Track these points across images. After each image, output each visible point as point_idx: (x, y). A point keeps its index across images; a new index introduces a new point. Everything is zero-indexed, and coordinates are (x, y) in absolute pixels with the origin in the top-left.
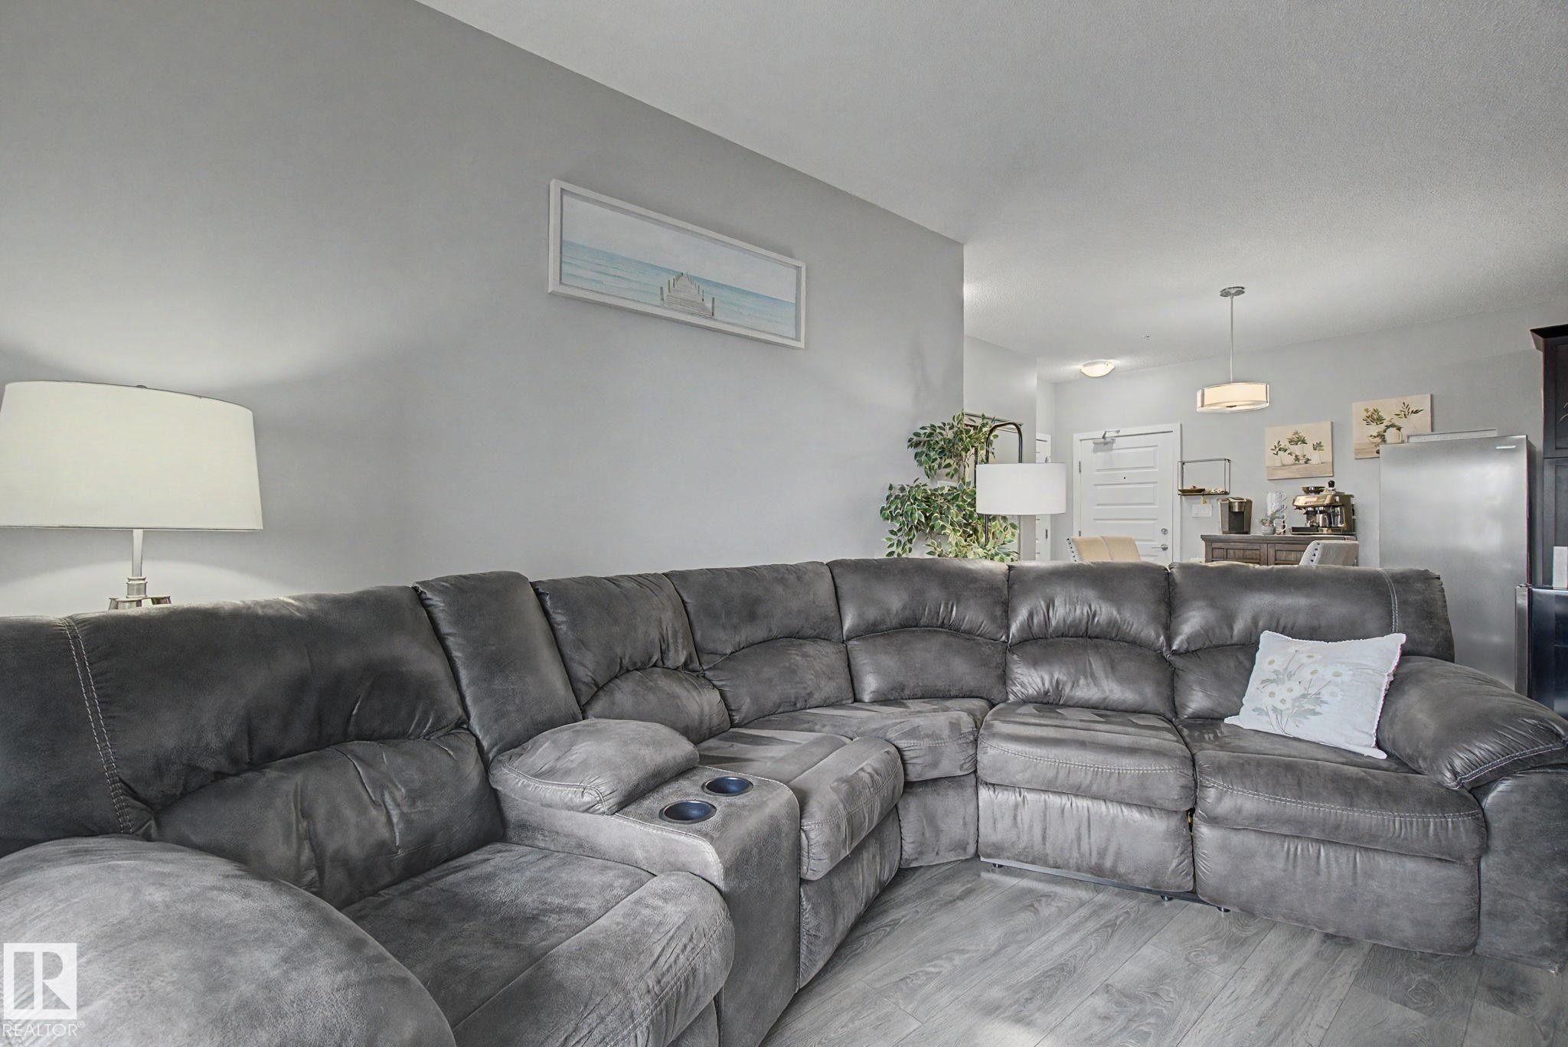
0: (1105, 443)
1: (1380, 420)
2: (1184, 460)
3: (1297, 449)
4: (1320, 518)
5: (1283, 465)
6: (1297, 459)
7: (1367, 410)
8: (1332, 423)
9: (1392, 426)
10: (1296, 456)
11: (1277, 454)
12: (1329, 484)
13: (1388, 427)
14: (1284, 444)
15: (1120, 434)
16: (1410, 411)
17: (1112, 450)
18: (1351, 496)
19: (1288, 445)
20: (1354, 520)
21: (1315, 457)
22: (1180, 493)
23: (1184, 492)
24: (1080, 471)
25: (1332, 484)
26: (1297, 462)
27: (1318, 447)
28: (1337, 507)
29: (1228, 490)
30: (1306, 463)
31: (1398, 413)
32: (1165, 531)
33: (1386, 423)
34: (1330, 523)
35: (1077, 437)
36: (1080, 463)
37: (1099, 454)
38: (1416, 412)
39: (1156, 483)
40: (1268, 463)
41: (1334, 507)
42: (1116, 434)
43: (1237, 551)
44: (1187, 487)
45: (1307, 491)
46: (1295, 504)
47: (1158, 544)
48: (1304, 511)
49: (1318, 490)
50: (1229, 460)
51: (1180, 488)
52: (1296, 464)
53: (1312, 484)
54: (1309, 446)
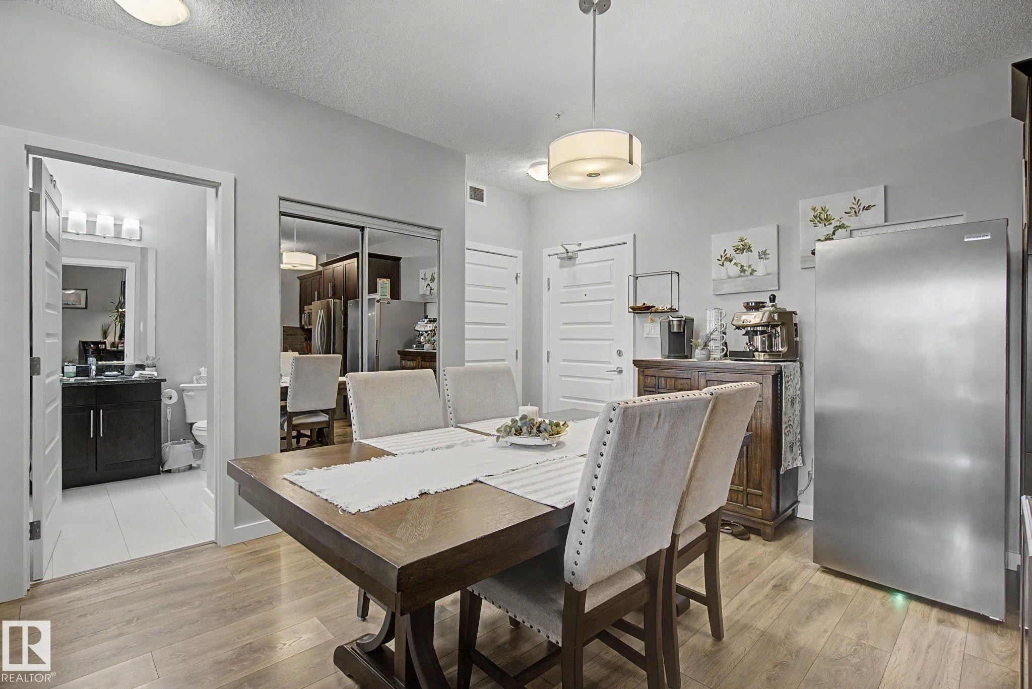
0: (569, 258)
1: (828, 220)
2: (638, 273)
3: (743, 259)
4: (758, 339)
5: (729, 278)
6: (743, 270)
7: (814, 209)
8: (778, 227)
9: (840, 227)
10: (742, 267)
11: (723, 265)
12: (770, 298)
13: (837, 228)
14: (730, 252)
15: (582, 247)
16: (861, 207)
17: (574, 265)
18: (794, 313)
19: (734, 254)
20: (797, 341)
21: (761, 267)
22: (630, 310)
23: (636, 310)
24: (549, 289)
25: (773, 298)
26: (742, 274)
27: (763, 255)
28: (777, 326)
29: (676, 307)
30: (751, 274)
31: (848, 210)
32: (620, 353)
33: (835, 223)
34: (770, 346)
35: (546, 252)
36: (549, 279)
37: (564, 270)
38: (868, 208)
39: (613, 300)
40: (714, 276)
41: (773, 327)
42: (578, 248)
43: (668, 379)
44: (639, 304)
45: (749, 307)
46: (734, 323)
47: (613, 367)
48: (744, 331)
49: (759, 306)
50: (678, 273)
51: (632, 305)
52: (740, 276)
53: (753, 299)
54: (755, 254)
